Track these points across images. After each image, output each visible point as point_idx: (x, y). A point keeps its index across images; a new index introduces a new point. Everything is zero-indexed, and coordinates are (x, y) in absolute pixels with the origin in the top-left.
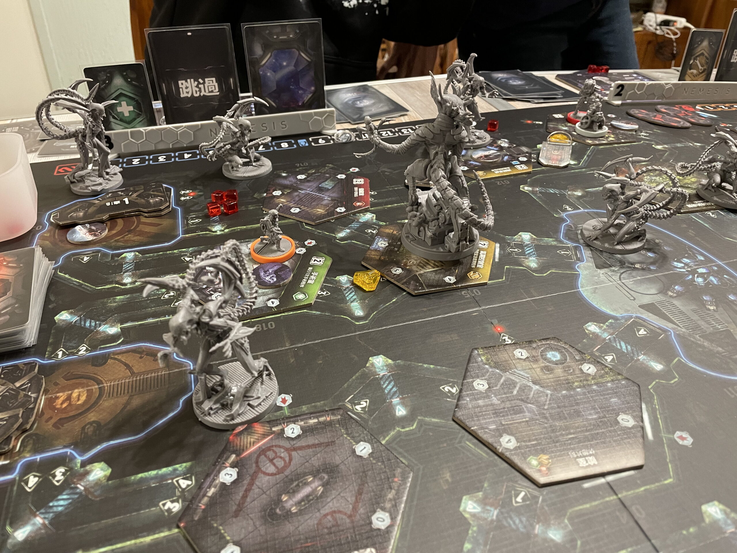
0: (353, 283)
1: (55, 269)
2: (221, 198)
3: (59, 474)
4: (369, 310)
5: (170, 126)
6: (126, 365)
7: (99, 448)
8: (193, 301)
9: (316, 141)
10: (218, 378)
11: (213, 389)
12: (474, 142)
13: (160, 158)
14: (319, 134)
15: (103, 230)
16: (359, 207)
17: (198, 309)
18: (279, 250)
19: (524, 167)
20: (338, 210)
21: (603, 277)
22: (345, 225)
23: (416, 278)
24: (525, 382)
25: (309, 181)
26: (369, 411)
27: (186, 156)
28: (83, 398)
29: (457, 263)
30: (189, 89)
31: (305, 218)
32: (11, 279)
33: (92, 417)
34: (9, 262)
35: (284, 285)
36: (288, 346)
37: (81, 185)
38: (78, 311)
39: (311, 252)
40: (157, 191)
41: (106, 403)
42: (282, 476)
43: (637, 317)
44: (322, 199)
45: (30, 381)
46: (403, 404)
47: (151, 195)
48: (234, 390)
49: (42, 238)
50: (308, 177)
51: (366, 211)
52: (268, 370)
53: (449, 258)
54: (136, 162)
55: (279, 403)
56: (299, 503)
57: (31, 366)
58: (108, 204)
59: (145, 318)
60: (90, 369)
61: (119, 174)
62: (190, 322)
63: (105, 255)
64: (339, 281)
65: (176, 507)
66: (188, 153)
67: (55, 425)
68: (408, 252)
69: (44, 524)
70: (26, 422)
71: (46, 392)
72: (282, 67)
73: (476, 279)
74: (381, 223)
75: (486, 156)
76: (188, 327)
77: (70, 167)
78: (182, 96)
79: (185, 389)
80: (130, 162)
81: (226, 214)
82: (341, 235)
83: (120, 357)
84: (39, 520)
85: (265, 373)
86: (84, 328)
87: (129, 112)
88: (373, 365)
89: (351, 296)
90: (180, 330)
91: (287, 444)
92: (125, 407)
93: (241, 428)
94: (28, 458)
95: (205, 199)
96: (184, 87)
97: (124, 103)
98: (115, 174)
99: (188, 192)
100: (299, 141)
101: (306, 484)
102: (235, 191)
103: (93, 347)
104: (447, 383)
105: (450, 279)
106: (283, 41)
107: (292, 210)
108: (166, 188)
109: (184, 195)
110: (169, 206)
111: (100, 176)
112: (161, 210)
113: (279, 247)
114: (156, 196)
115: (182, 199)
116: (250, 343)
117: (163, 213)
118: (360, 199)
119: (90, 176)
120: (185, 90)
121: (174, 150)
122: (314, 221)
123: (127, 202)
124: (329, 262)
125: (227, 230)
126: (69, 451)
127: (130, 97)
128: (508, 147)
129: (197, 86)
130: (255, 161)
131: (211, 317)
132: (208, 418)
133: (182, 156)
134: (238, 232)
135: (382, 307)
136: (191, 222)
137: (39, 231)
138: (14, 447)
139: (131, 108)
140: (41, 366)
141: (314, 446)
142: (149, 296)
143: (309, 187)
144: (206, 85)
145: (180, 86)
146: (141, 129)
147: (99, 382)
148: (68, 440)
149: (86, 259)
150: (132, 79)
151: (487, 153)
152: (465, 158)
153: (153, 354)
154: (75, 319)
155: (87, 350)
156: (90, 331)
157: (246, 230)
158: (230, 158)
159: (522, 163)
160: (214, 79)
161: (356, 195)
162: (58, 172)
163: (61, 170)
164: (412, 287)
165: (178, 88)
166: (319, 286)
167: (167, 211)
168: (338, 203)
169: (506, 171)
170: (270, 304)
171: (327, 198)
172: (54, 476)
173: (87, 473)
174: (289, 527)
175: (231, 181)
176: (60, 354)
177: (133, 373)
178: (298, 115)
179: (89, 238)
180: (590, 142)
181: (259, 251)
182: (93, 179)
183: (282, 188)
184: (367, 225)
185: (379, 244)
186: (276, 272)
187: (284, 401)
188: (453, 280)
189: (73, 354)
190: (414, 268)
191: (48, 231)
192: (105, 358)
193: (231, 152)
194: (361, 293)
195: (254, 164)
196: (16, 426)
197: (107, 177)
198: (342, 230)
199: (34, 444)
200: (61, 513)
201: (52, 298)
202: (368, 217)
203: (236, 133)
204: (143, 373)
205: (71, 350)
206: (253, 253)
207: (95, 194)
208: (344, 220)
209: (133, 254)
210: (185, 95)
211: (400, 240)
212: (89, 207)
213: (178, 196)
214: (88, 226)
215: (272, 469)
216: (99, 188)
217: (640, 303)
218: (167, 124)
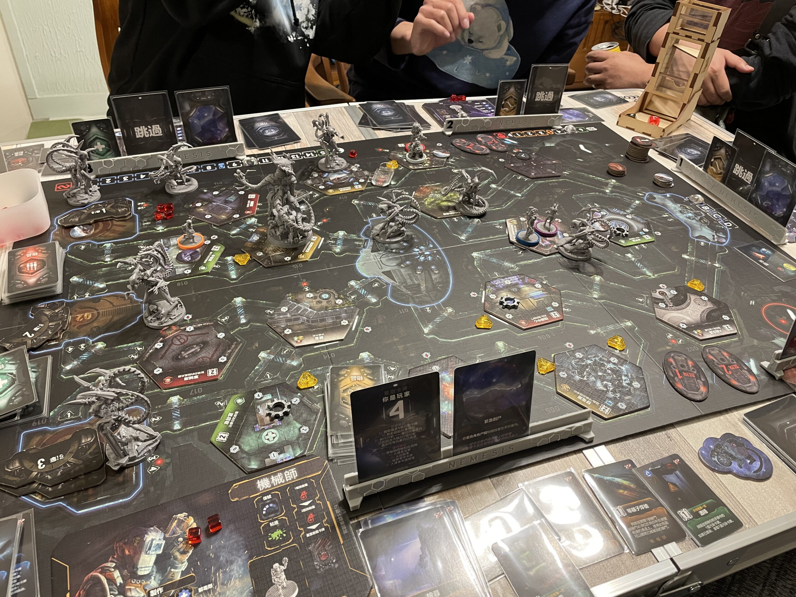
0: (234, 261)
1: (66, 253)
2: (163, 208)
3: (82, 346)
4: (239, 275)
5: (130, 157)
6: (110, 302)
7: (100, 336)
8: (140, 270)
9: (231, 165)
10: (155, 307)
11: (153, 312)
12: (333, 168)
13: (124, 178)
14: (234, 159)
15: (91, 230)
16: (248, 214)
17: (143, 273)
18: (194, 242)
19: (360, 186)
20: (235, 216)
21: (372, 257)
22: (238, 226)
23: (269, 258)
24: (306, 308)
25: (220, 196)
26: (228, 321)
27: (142, 176)
28: (90, 317)
29: (295, 249)
30: (142, 133)
31: (214, 222)
32: (45, 259)
33: (95, 324)
34: (42, 250)
35: (195, 262)
36: (193, 293)
37: (74, 199)
38: (82, 276)
39: (214, 243)
40: (123, 204)
41: (102, 319)
42: (183, 345)
43: (379, 278)
44: (226, 209)
45: (62, 309)
46: (245, 318)
47: (119, 206)
48: (163, 312)
49: (54, 234)
50: (220, 193)
51: (253, 216)
52: (180, 303)
53: (291, 247)
54: (108, 181)
55: (185, 318)
56: (188, 355)
57: (62, 303)
58: (93, 213)
59: (119, 280)
60: (92, 304)
61: (98, 191)
62: (138, 279)
63: (93, 245)
64: (227, 260)
65: (136, 357)
66: (143, 174)
67: (78, 328)
68: (270, 243)
69: (78, 364)
70: (64, 326)
71: (71, 314)
72: (204, 117)
73: (302, 258)
74: (259, 225)
75: (338, 178)
76: (138, 281)
77: (65, 185)
78: (137, 137)
79: (141, 312)
80: (104, 181)
81: (166, 219)
82: (234, 232)
83: (106, 299)
84: (75, 363)
85: (179, 305)
86: (87, 285)
87: (103, 148)
88: (235, 301)
89: (231, 268)
90: (134, 282)
91: (187, 334)
92: (111, 320)
93: (166, 328)
94: (67, 341)
95: (154, 208)
96: (138, 131)
97: (99, 143)
98: (96, 191)
99: (142, 203)
100: (219, 164)
101: (193, 348)
102: (171, 204)
103: (92, 294)
104: (269, 309)
105: (288, 259)
106: (204, 101)
107: (206, 217)
108: (129, 201)
109: (140, 206)
110: (130, 214)
111: (86, 193)
112: (125, 217)
113: (193, 240)
114: (122, 207)
115: (139, 208)
116: (169, 289)
117: (127, 218)
118: (250, 209)
119: (79, 193)
120: (139, 133)
121: (134, 172)
122: (218, 223)
123: (105, 212)
124: (223, 249)
125: (165, 230)
126: (86, 338)
127: (102, 140)
128: (357, 171)
129: (147, 131)
130: (186, 182)
131: (148, 277)
132: (150, 324)
133: (139, 177)
134: (172, 231)
135: (247, 273)
136: (144, 224)
137: (53, 230)
138: (60, 337)
139: (104, 146)
140: (66, 303)
141: (199, 334)
142: (120, 268)
143: (219, 200)
144: (153, 130)
145: (136, 131)
146: (111, 159)
147: (97, 310)
148: (85, 334)
149: (83, 247)
150: (104, 129)
151: (339, 176)
152: (325, 179)
153: (123, 297)
154: (81, 280)
155: (89, 295)
156: (90, 286)
157: (177, 229)
158: (169, 181)
159: (360, 183)
160: (158, 126)
161: (248, 206)
162: (58, 189)
163: (59, 187)
164: (265, 263)
165: (134, 132)
166: (214, 262)
167: (129, 217)
168: (235, 211)
169: (348, 189)
170: (186, 272)
171: (229, 208)
172: (80, 347)
173: (95, 346)
174: (183, 362)
175: (171, 196)
176: (76, 297)
177: (114, 306)
178: (218, 147)
179: (84, 234)
180: (411, 167)
181: (182, 243)
182: (82, 195)
183: (202, 201)
184: (251, 226)
185: (254, 238)
186: (191, 255)
187: (188, 317)
188: (289, 258)
189: (83, 297)
190: (270, 252)
191: (57, 230)
192: (99, 299)
193: (170, 177)
194: (237, 266)
195: (186, 184)
196: (59, 328)
197: (90, 193)
198: (235, 229)
199: (69, 335)
200: (85, 360)
201: (67, 269)
202: (253, 220)
203: (172, 166)
204: (119, 306)
205: (82, 295)
206: (179, 244)
207: (84, 205)
208: (237, 222)
209: (110, 244)
210: (139, 136)
211: (267, 236)
212: (81, 215)
213: (136, 206)
214: (81, 227)
215: (178, 343)
216: (86, 202)
217: (383, 270)
218: (129, 155)
